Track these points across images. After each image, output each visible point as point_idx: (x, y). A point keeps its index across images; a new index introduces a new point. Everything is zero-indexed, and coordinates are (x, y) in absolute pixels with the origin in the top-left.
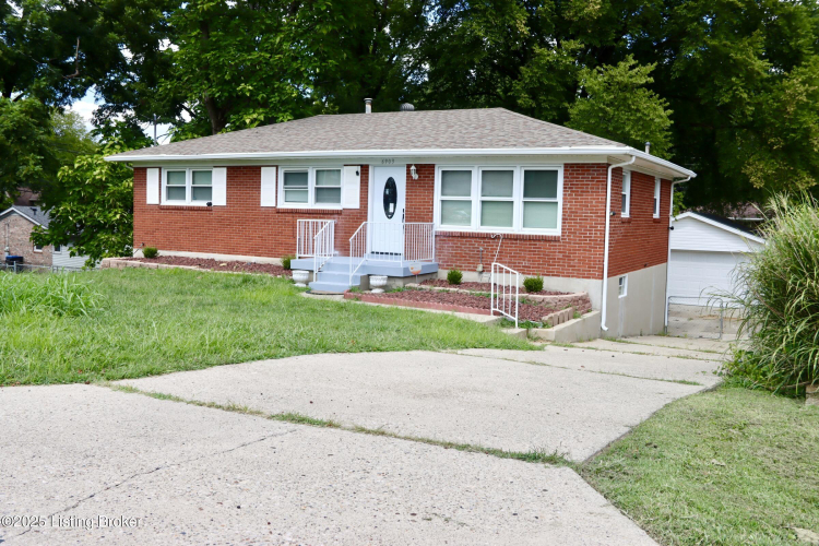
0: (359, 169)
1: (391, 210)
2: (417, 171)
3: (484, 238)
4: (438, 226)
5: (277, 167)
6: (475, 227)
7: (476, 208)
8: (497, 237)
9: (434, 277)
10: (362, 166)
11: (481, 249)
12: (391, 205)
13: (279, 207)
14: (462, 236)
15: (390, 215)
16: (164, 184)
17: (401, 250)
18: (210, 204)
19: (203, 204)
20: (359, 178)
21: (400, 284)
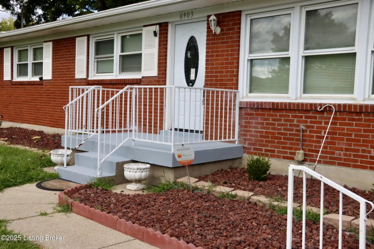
0: (157, 28)
1: (192, 77)
2: (219, 24)
3: (307, 111)
4: (244, 94)
5: (88, 36)
6: (294, 94)
7: (296, 68)
8: (328, 109)
9: (236, 164)
10: (160, 24)
11: (302, 127)
12: (193, 71)
13: (90, 78)
14: (276, 108)
15: (190, 83)
16: (16, 62)
17: (200, 126)
18: (41, 79)
19: (36, 79)
20: (157, 39)
21: (170, 177)
